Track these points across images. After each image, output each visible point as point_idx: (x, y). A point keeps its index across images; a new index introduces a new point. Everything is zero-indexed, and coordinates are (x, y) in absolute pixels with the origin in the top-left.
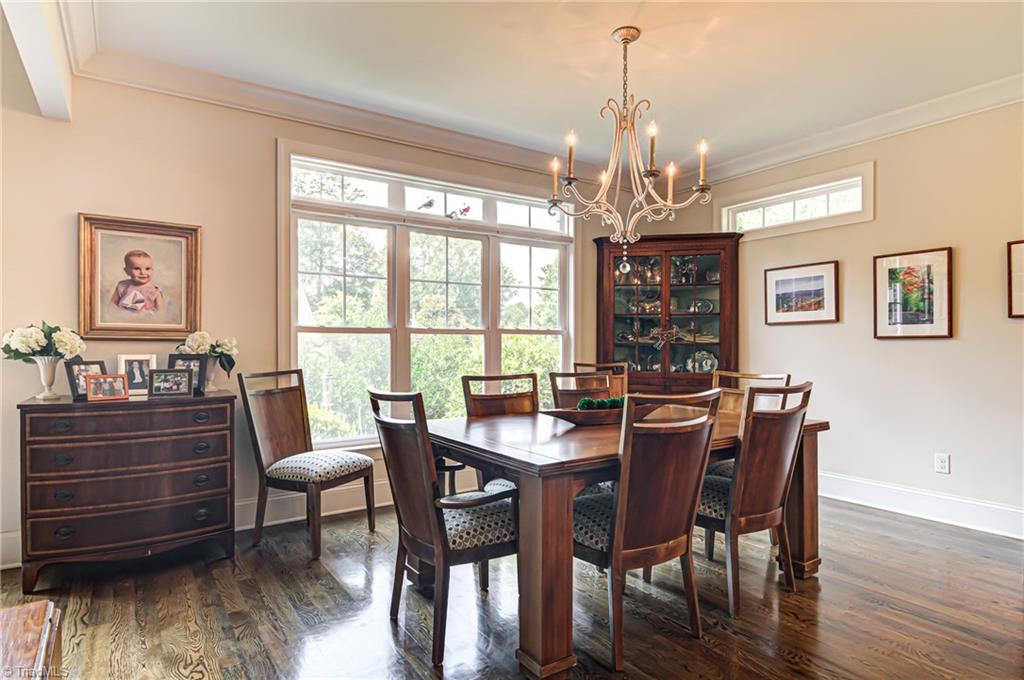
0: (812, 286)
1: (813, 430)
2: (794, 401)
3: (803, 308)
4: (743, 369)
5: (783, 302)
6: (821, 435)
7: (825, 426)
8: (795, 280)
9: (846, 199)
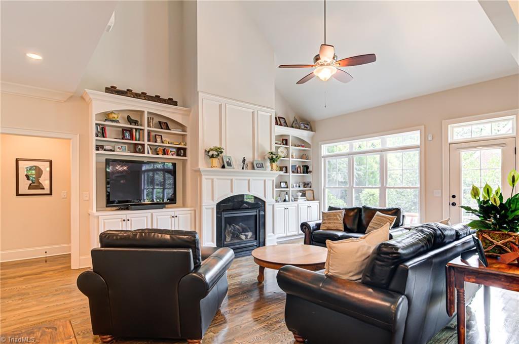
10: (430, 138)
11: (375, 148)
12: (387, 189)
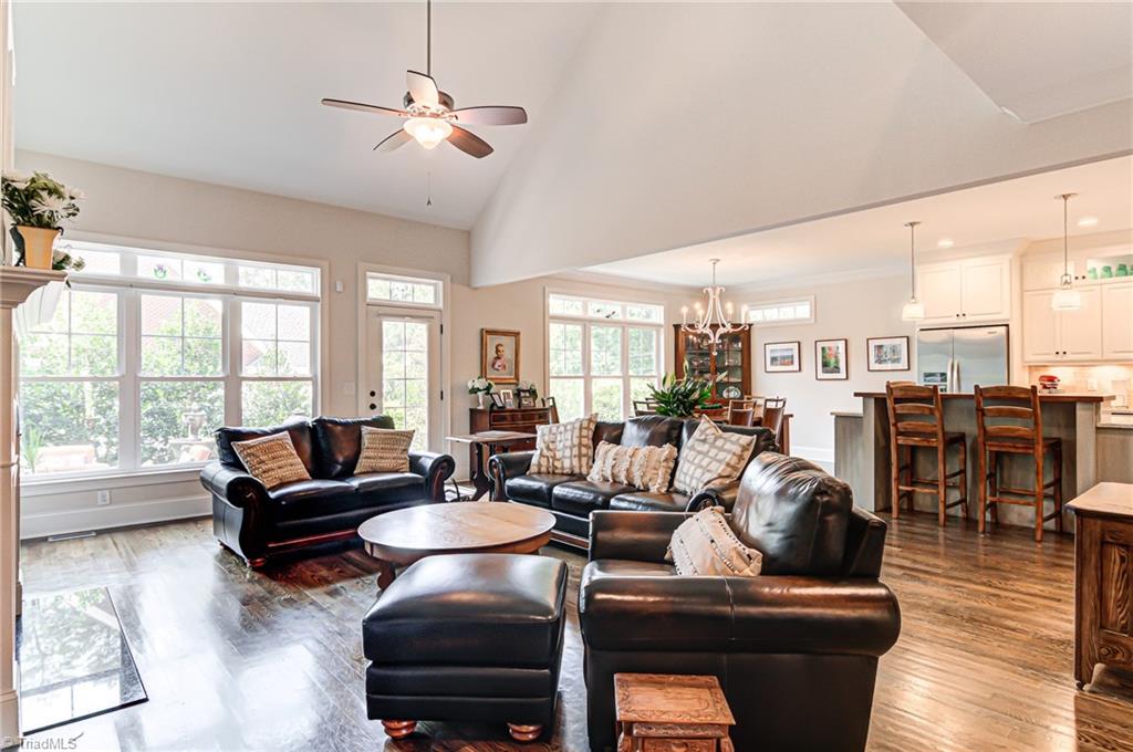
0: (789, 353)
1: (786, 418)
2: (780, 404)
3: (782, 364)
4: (753, 394)
5: (774, 359)
6: (790, 419)
7: (792, 416)
8: (779, 350)
9: (803, 311)
10: (339, 288)
11: (208, 282)
12: (244, 383)
